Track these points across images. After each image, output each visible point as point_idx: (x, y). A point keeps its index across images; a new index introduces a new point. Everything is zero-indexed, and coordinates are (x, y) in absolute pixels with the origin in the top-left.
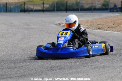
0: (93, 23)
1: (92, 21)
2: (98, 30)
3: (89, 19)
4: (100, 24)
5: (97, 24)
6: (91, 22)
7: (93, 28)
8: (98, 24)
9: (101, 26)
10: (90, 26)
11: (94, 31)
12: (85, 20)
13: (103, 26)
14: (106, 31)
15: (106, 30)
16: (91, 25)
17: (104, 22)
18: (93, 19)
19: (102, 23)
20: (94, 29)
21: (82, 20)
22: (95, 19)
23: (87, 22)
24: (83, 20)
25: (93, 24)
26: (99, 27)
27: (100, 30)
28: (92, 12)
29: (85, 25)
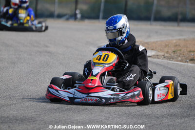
0: (180, 48)
1: (178, 44)
3: (170, 38)
4: (194, 51)
6: (176, 45)
7: (180, 58)
8: (190, 51)
10: (172, 55)
11: (182, 65)
12: (162, 41)
16: (174, 52)
18: (180, 39)
20: (180, 61)
21: (157, 42)
23: (166, 46)
24: (158, 40)
25: (181, 50)
28: (178, 25)
29: (163, 51)
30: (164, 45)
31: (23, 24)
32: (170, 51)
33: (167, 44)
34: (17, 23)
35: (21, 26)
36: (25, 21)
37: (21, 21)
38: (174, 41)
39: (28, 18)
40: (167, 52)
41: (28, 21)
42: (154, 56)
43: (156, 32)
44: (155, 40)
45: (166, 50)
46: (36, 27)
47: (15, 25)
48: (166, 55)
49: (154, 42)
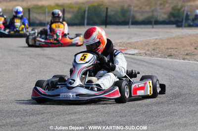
0: (158, 47)
1: (156, 42)
2: (169, 59)
3: (149, 38)
4: (170, 48)
5: (166, 47)
6: (155, 44)
7: (159, 55)
8: (168, 49)
9: (173, 52)
10: (153, 52)
11: (161, 61)
12: (142, 41)
13: (176, 51)
14: (182, 61)
15: (184, 59)
16: (154, 49)
17: (179, 45)
18: (156, 39)
19: (175, 47)
20: (160, 57)
21: (138, 42)
22: (161, 39)
23: (146, 45)
24: (139, 40)
25: (159, 48)
26: (169, 54)
27: (172, 58)
28: (153, 28)
29: (145, 50)
30: (144, 44)
31: (18, 31)
32: (150, 49)
33: (147, 43)
34: (13, 30)
35: (17, 34)
36: (20, 29)
37: (17, 29)
38: (153, 41)
39: (23, 26)
40: (148, 50)
41: (23, 28)
42: (137, 54)
43: (136, 34)
44: (136, 40)
45: (147, 48)
46: (30, 34)
47: (12, 32)
48: (147, 52)
49: (135, 42)
